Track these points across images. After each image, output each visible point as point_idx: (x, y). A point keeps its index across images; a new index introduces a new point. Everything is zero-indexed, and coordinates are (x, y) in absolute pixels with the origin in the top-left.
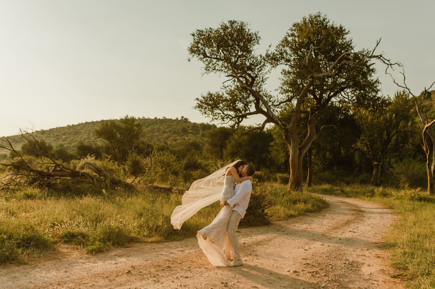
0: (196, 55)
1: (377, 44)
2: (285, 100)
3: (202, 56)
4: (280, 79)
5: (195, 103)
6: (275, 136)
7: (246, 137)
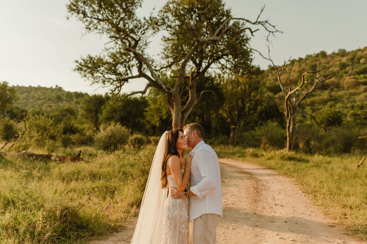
0: (75, 14)
1: (261, 11)
2: (165, 66)
3: (81, 15)
4: (161, 44)
5: (75, 65)
6: (150, 102)
7: (120, 103)
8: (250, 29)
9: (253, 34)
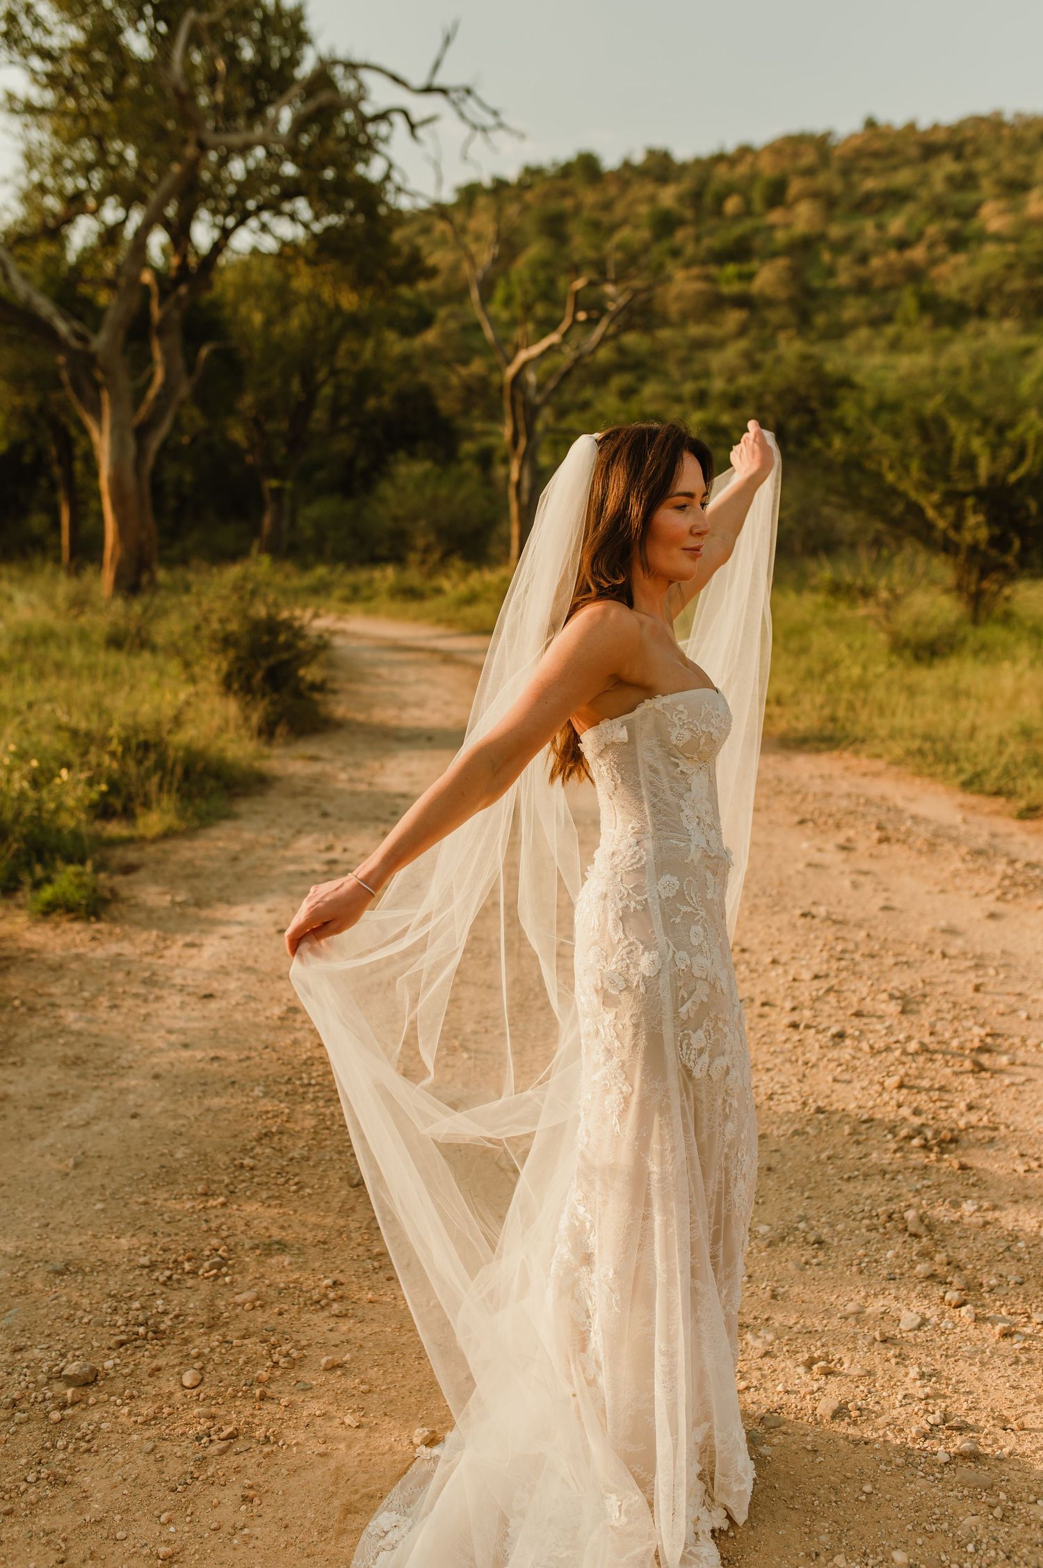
8: (405, 113)
9: (421, 132)
